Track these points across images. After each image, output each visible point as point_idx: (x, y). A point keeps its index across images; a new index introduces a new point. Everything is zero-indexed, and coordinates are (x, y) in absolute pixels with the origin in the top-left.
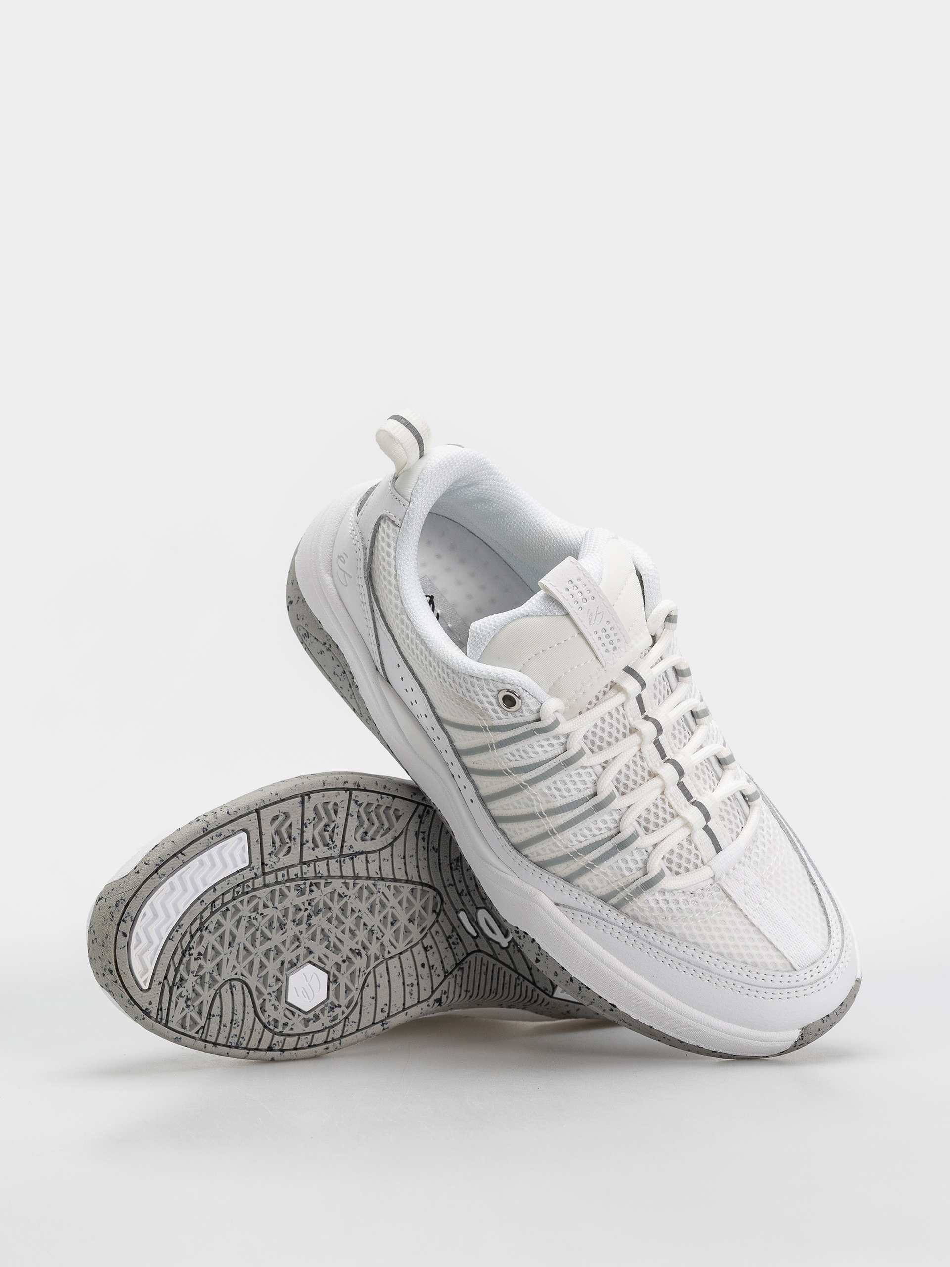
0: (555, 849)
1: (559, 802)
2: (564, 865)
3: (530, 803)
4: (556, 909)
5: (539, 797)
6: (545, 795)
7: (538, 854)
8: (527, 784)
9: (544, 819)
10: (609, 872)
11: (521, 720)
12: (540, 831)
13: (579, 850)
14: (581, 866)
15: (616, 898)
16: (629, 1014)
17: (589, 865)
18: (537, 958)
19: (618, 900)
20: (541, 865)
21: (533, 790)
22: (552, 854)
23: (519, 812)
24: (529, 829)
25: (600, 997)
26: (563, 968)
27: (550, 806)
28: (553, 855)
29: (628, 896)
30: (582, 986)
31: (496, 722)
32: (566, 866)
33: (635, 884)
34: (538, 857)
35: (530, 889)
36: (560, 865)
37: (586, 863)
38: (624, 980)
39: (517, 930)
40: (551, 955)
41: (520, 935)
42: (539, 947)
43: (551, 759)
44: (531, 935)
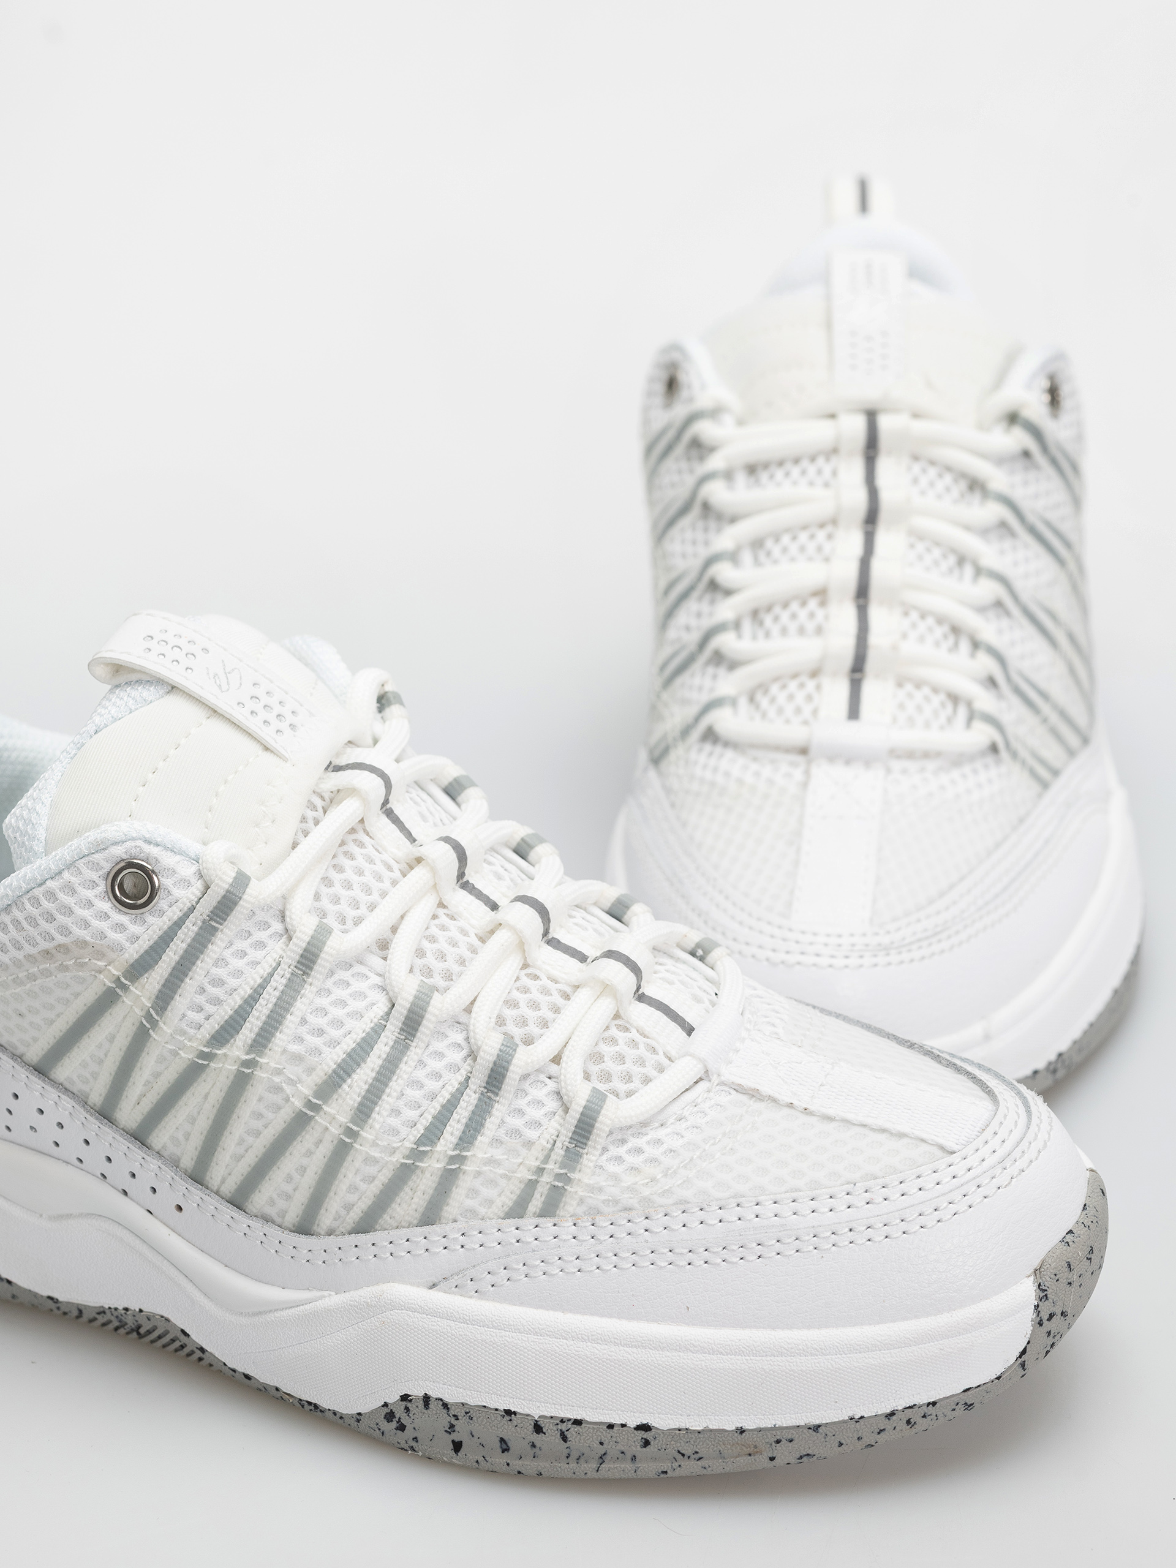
0: (372, 1170)
1: (332, 1058)
2: (405, 1194)
3: (278, 1099)
4: (437, 1297)
5: (291, 1071)
6: (297, 1058)
7: (349, 1207)
8: (253, 1056)
9: (322, 1113)
10: (498, 1153)
11: (174, 913)
12: (325, 1149)
13: (419, 1142)
14: (440, 1173)
15: (537, 1195)
16: (683, 1426)
17: (452, 1159)
18: (453, 1441)
19: (543, 1198)
20: (365, 1225)
21: (270, 1060)
22: (372, 1185)
23: (269, 1135)
24: (305, 1161)
25: (611, 1426)
26: (508, 1412)
27: (318, 1076)
28: (375, 1188)
29: (558, 1177)
30: (563, 1427)
31: (133, 952)
32: (410, 1193)
33: (559, 1144)
34: (352, 1214)
35: (365, 1293)
36: (398, 1200)
37: (446, 1160)
38: (635, 1350)
39: (386, 1410)
40: (474, 1400)
41: (397, 1416)
42: (445, 1405)
43: (271, 975)
44: (417, 1392)
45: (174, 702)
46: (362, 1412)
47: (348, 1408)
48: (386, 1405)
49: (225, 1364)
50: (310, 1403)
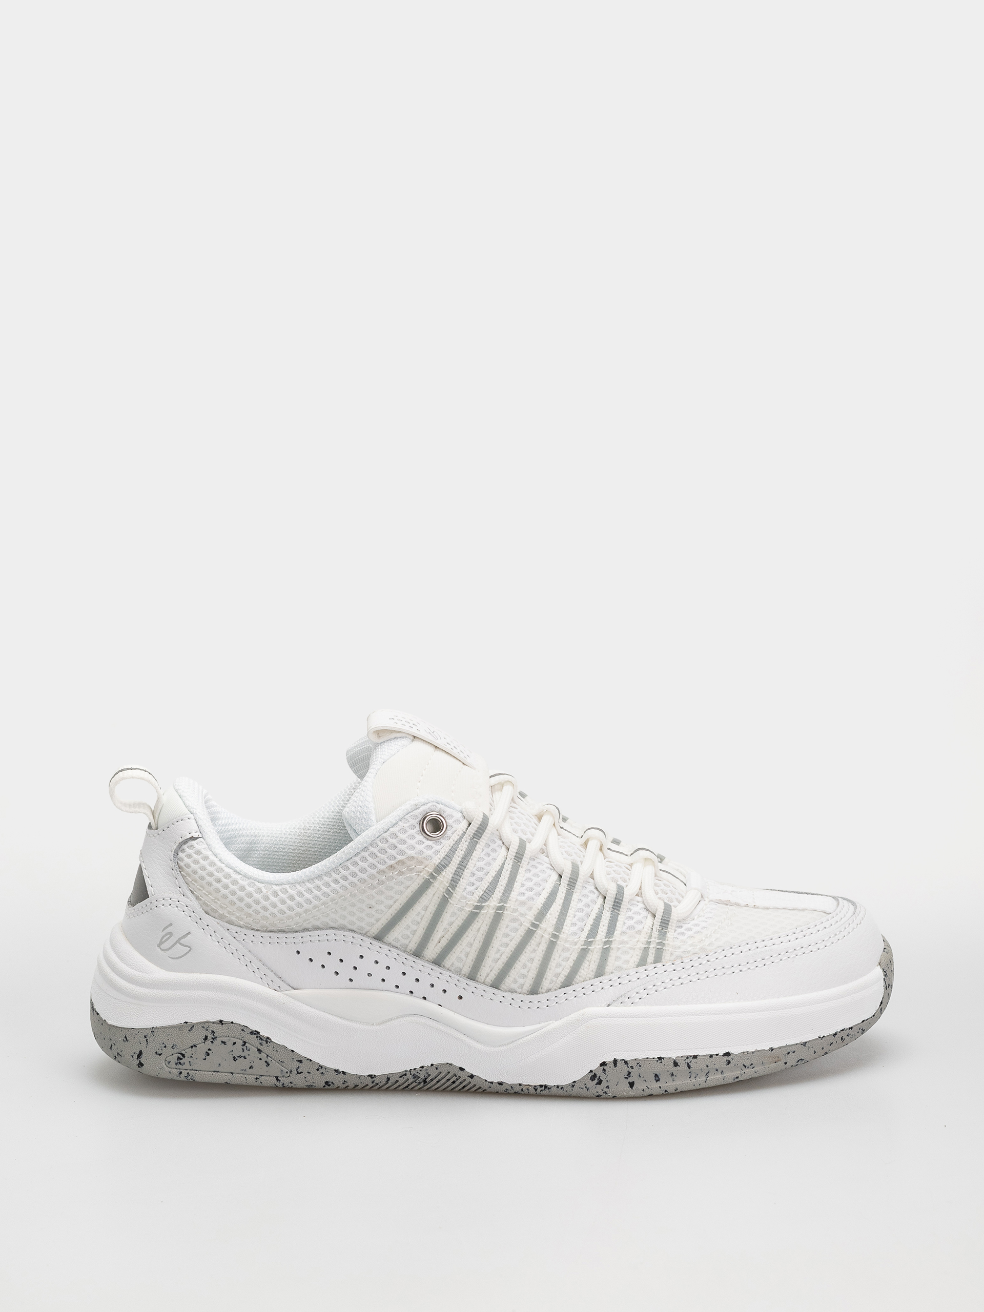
0: (567, 954)
1: (540, 902)
2: (585, 964)
3: (516, 925)
4: (613, 1009)
5: (522, 910)
6: (523, 903)
7: (557, 975)
8: (502, 904)
9: (539, 929)
10: (625, 938)
11: (455, 837)
12: (543, 947)
13: (588, 937)
14: (601, 951)
15: (650, 954)
16: (745, 1051)
17: (605, 943)
18: (629, 1083)
19: (654, 955)
20: (568, 982)
21: (510, 905)
22: (569, 962)
23: (513, 945)
24: (533, 955)
25: (711, 1056)
26: (660, 1058)
27: (535, 911)
28: (570, 963)
29: (659, 944)
30: (688, 1061)
31: (437, 860)
32: (588, 963)
33: (654, 929)
34: (559, 978)
35: (574, 1016)
36: (582, 967)
37: (602, 944)
38: (718, 1016)
39: (592, 1074)
40: (641, 1056)
41: (598, 1076)
42: (626, 1062)
43: (504, 864)
44: (609, 1059)
45: (417, 744)
46: (576, 1080)
47: (565, 1081)
48: (591, 1071)
49: (486, 1081)
50: (541, 1086)
